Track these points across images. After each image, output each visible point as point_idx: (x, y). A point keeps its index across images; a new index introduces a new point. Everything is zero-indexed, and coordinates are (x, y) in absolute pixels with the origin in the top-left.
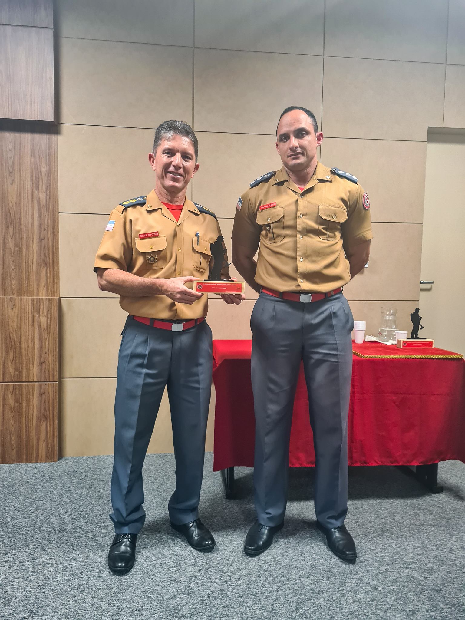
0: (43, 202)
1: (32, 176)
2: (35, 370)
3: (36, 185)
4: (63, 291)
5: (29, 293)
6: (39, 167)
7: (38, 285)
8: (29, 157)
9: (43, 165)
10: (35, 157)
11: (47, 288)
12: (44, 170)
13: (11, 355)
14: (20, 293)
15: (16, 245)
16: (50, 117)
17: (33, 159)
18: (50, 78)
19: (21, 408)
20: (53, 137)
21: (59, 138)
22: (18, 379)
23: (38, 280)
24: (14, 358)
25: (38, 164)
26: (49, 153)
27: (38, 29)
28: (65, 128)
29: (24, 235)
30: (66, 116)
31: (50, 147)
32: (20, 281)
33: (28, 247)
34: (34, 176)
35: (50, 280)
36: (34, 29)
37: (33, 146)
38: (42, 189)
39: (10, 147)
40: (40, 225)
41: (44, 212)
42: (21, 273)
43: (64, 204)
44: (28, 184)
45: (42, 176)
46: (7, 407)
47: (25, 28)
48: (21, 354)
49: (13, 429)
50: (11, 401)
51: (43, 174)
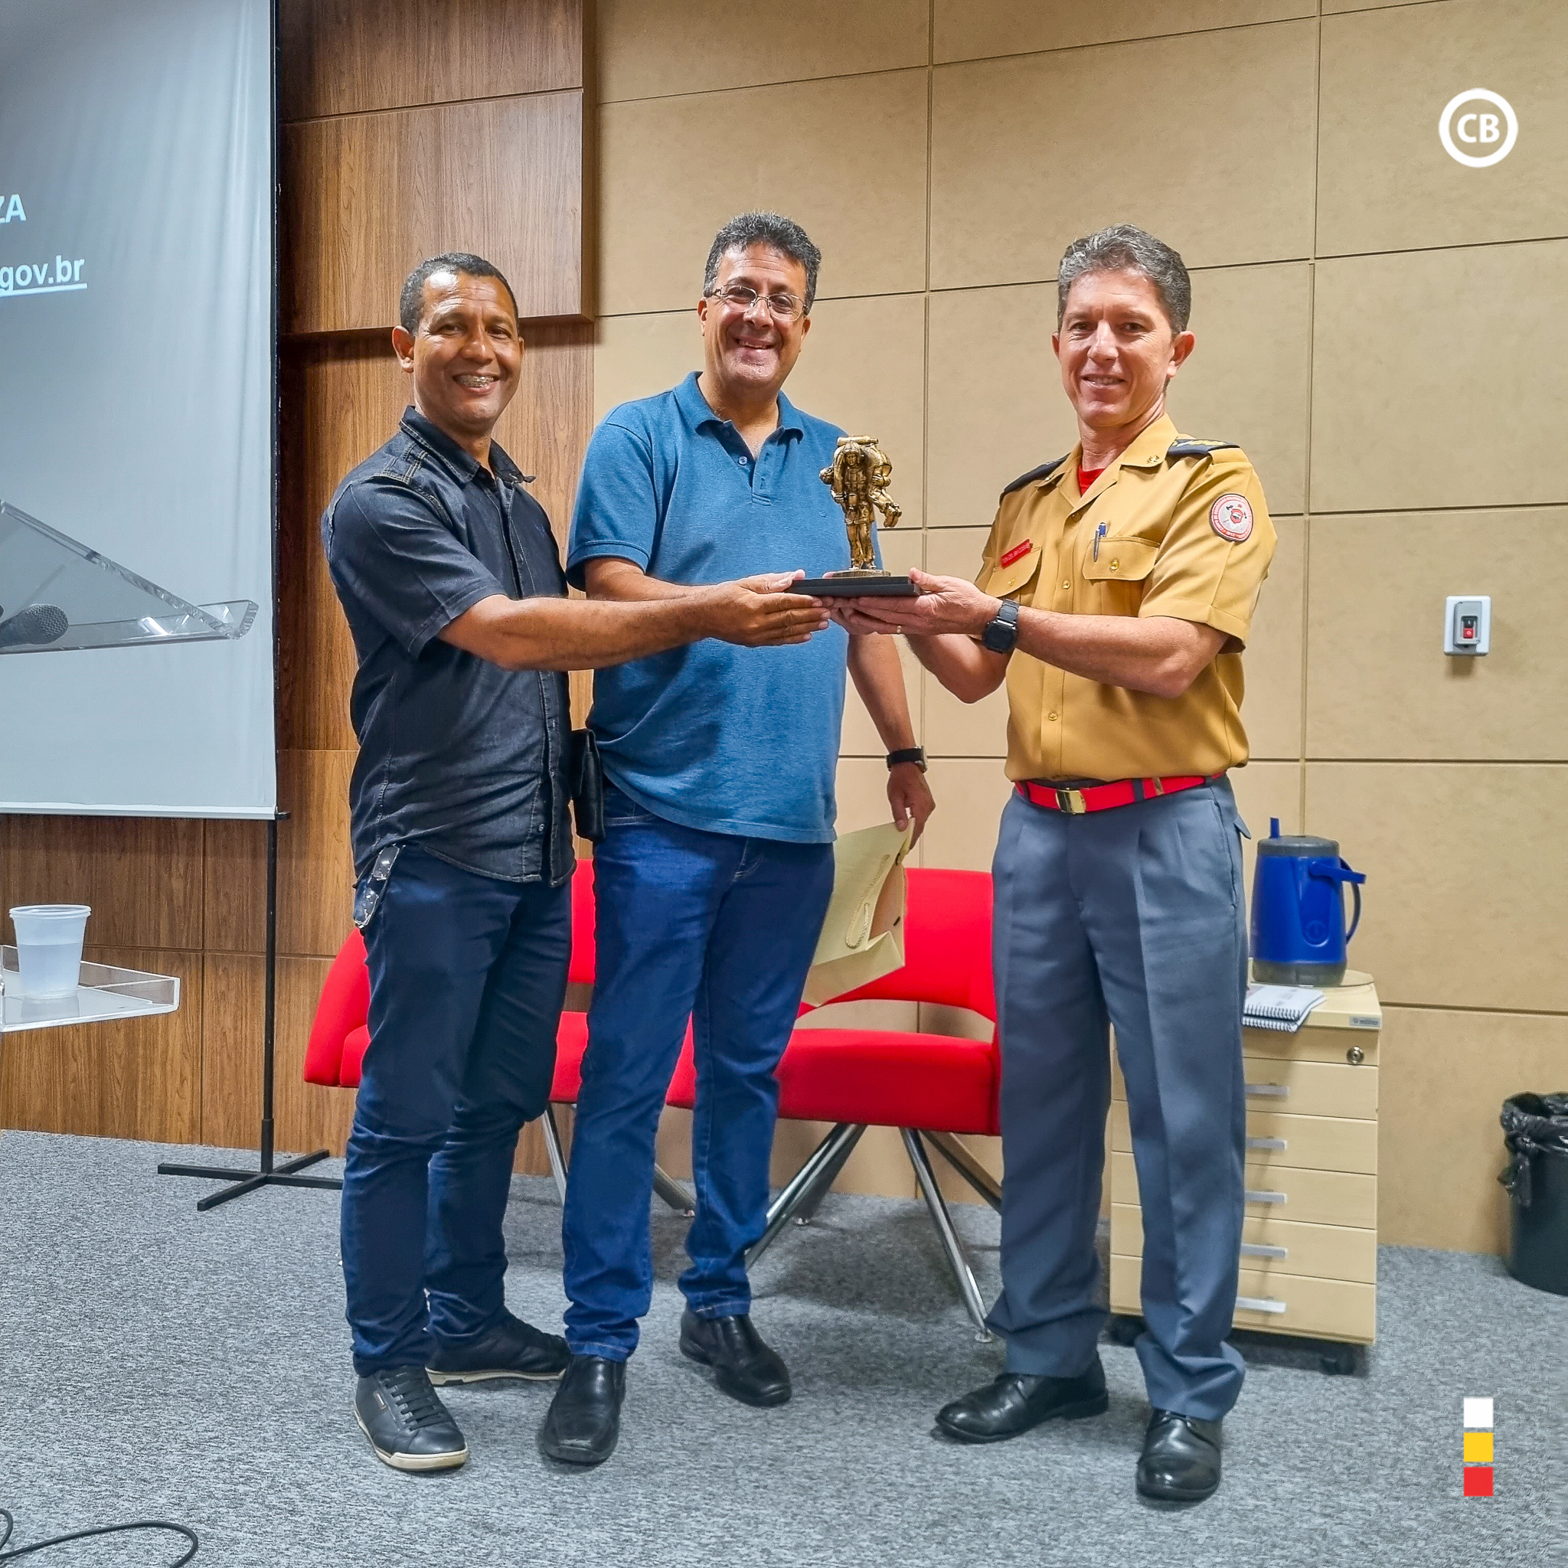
1: (537, 454)
6: (551, 430)
8: (532, 407)
9: (562, 424)
10: (543, 406)
12: (562, 436)
16: (572, 306)
17: (538, 413)
18: (574, 210)
20: (584, 352)
21: (598, 351)
25: (551, 423)
26: (574, 392)
27: (549, 96)
28: (610, 328)
30: (615, 294)
31: (576, 378)
34: (541, 453)
36: (542, 97)
37: (540, 380)
38: (558, 484)
45: (557, 450)
47: (522, 100)
51: (561, 446)
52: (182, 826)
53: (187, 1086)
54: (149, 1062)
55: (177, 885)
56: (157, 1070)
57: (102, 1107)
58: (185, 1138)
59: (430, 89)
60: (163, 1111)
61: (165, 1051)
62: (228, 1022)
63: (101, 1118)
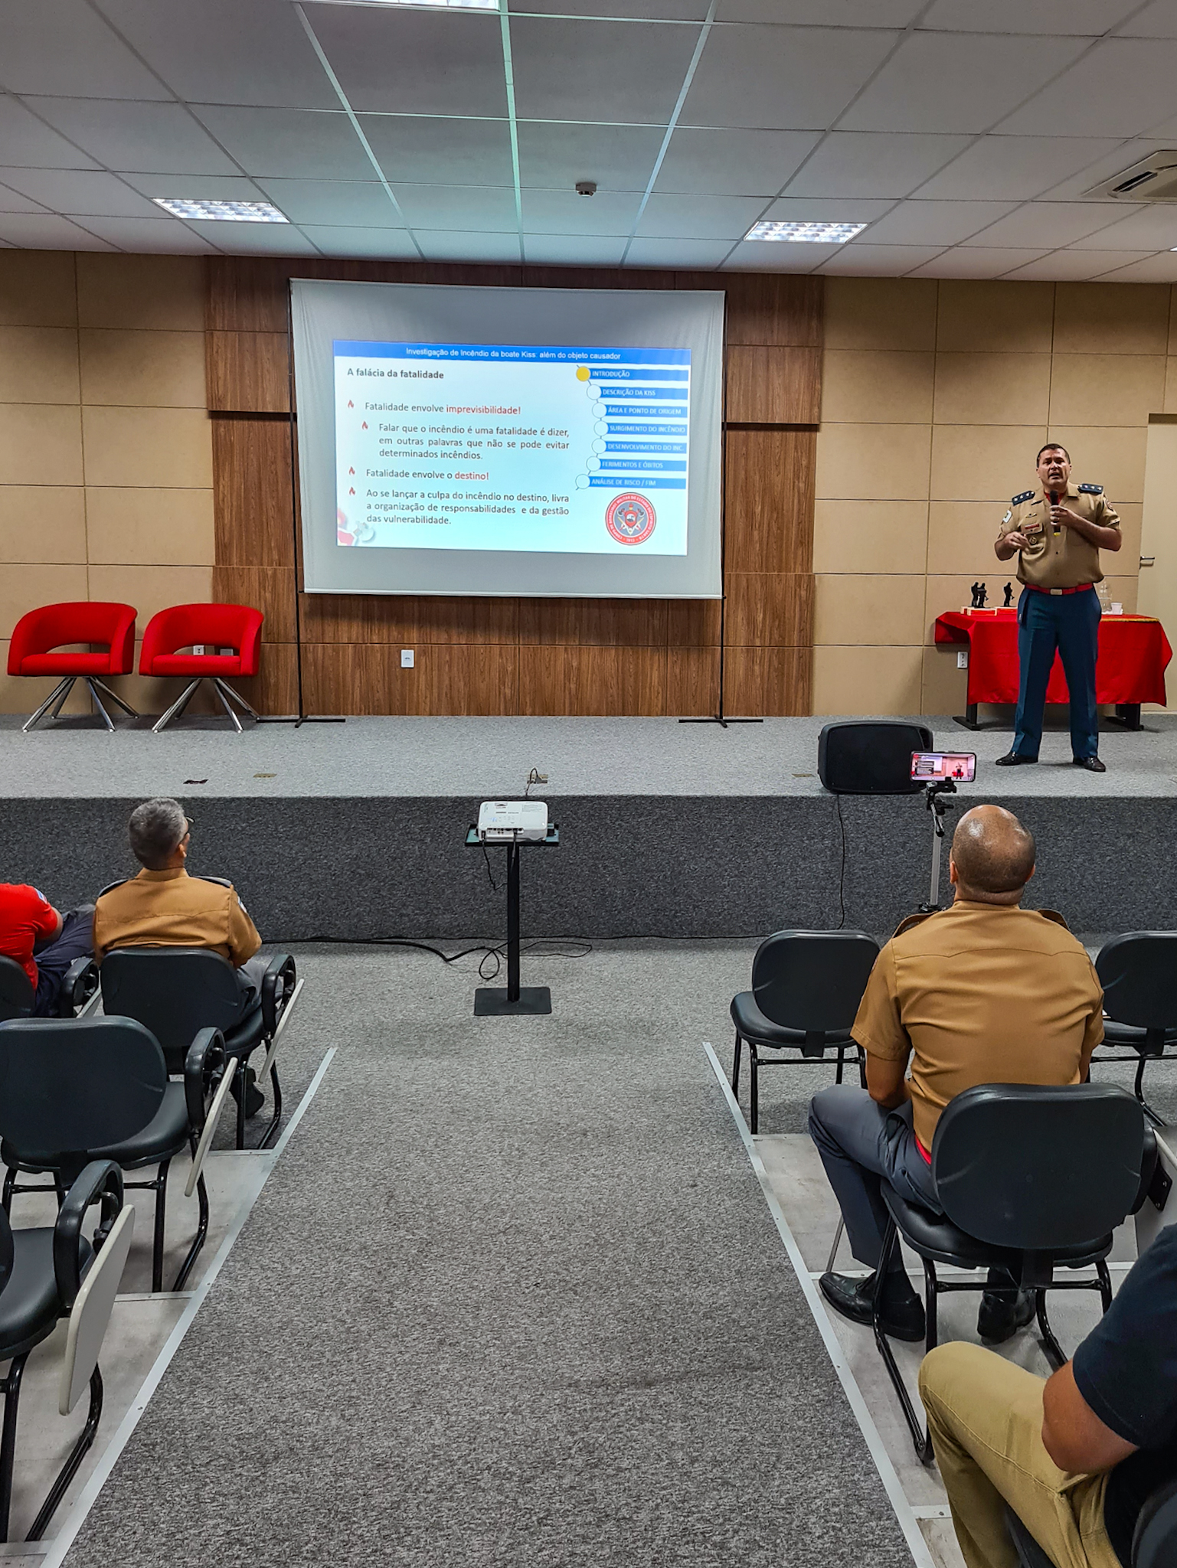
0: (802, 491)
1: (794, 469)
2: (796, 636)
3: (797, 476)
4: (817, 566)
5: (788, 570)
6: (800, 460)
7: (795, 563)
8: (793, 452)
9: (804, 459)
10: (797, 452)
11: (802, 565)
12: (804, 463)
13: (777, 623)
14: (780, 571)
15: (778, 528)
17: (795, 454)
19: (783, 669)
20: (813, 434)
21: (817, 435)
22: (781, 645)
23: (795, 558)
24: (779, 625)
25: (800, 458)
26: (809, 448)
28: (823, 426)
29: (786, 520)
30: (825, 418)
31: (809, 443)
32: (781, 560)
33: (788, 529)
34: (796, 469)
35: (805, 559)
36: (806, 349)
37: (796, 443)
38: (802, 479)
39: (778, 444)
40: (799, 510)
41: (803, 499)
42: (781, 552)
43: (819, 493)
44: (791, 475)
45: (802, 468)
46: (772, 667)
47: (798, 349)
48: (784, 622)
49: (776, 687)
50: (775, 663)
51: (803, 466)
52: (658, 602)
53: (660, 695)
54: (644, 687)
55: (656, 622)
56: (648, 690)
57: (623, 706)
58: (659, 713)
59: (766, 340)
60: (650, 705)
61: (651, 683)
62: (678, 671)
63: (623, 709)
